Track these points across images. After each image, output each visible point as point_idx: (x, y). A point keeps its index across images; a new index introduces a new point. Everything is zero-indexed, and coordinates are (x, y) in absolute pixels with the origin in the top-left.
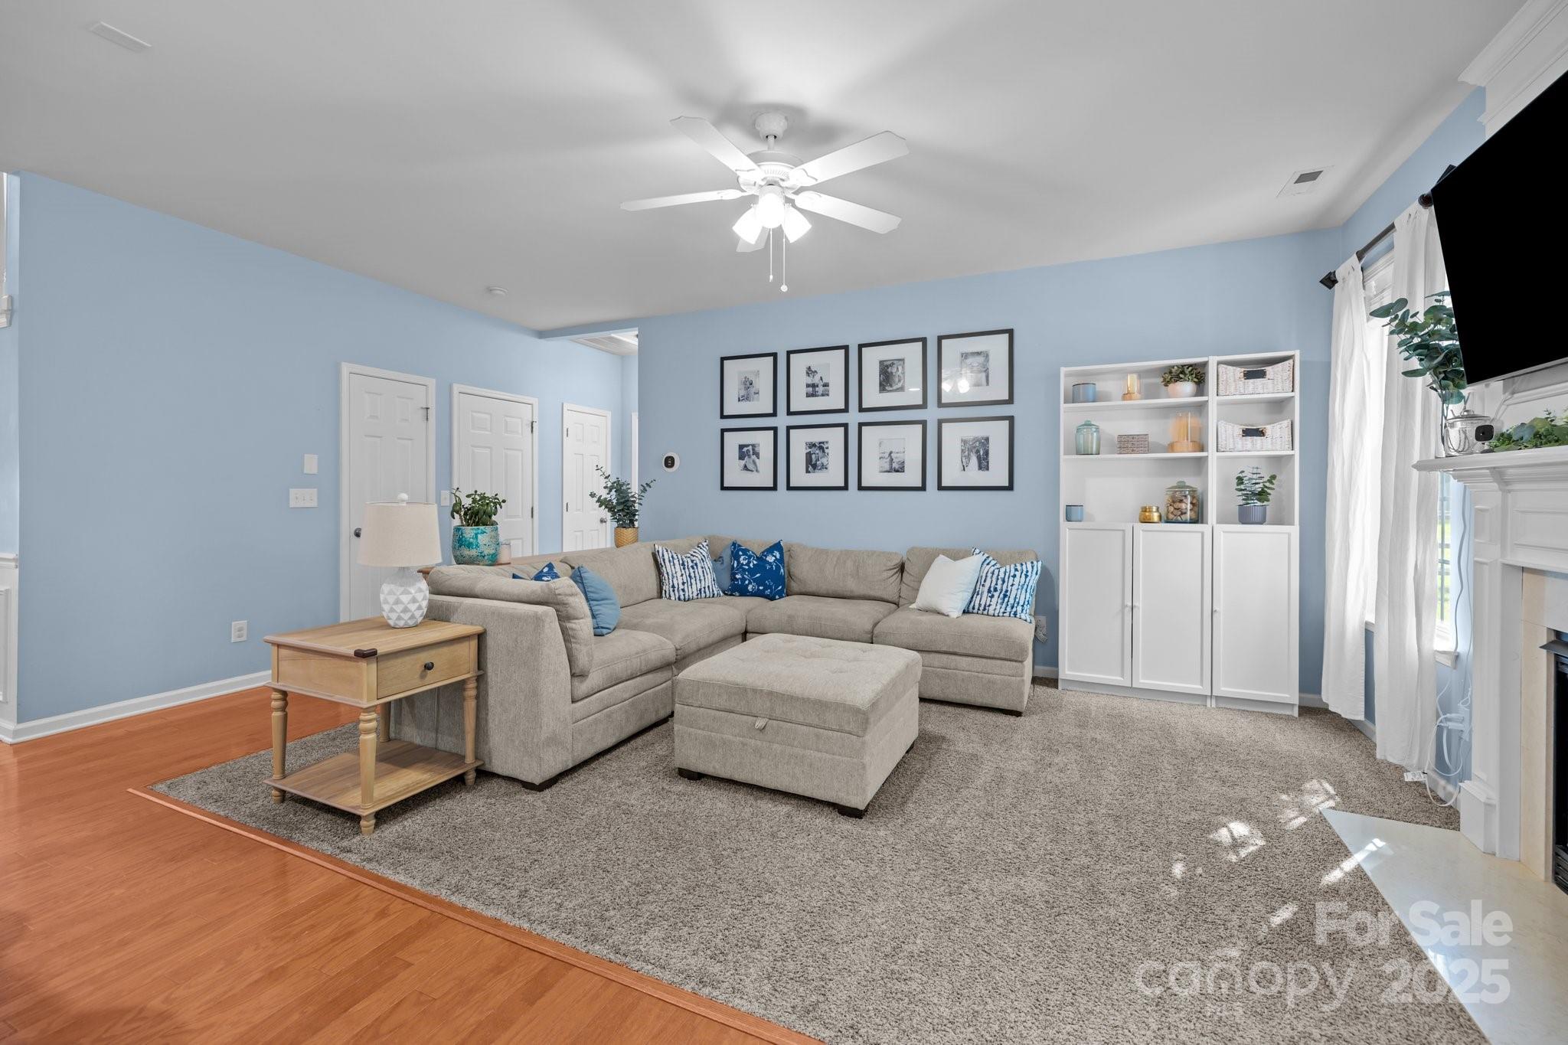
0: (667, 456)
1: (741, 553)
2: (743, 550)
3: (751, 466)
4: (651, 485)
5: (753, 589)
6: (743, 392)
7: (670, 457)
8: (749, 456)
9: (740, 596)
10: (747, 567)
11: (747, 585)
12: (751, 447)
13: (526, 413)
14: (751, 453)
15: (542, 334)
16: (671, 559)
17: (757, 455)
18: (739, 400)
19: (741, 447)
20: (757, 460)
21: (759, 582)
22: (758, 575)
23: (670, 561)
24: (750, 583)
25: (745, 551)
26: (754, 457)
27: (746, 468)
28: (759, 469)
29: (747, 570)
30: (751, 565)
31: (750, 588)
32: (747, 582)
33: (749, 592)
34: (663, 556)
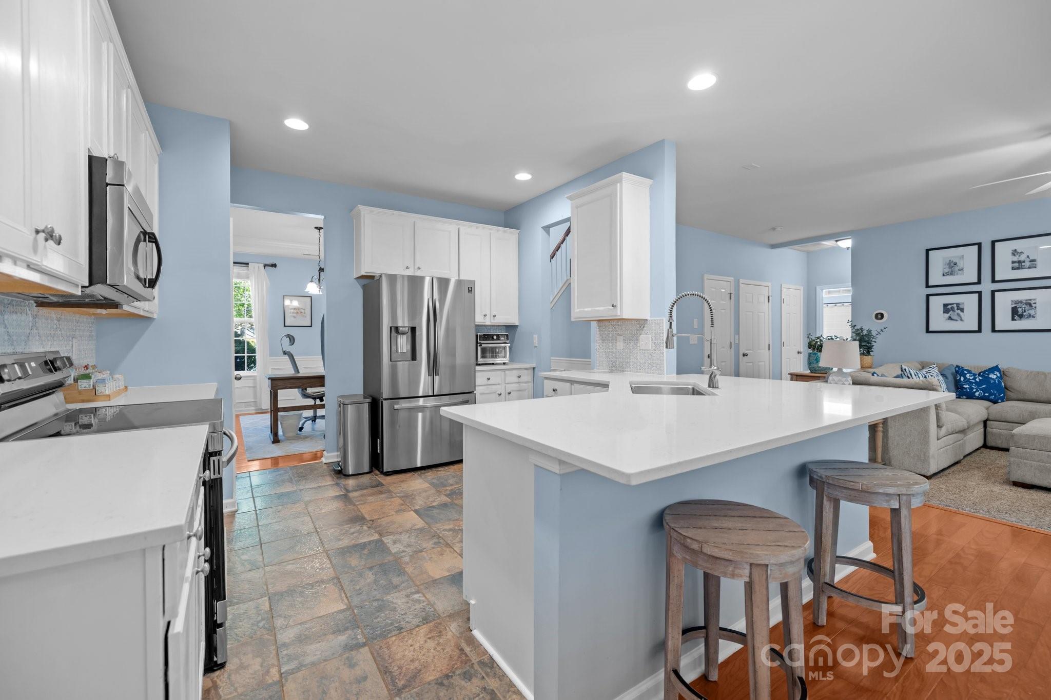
0: (875, 313)
1: (965, 372)
2: (967, 370)
3: (955, 317)
4: (884, 330)
5: (979, 395)
6: (947, 270)
7: (879, 313)
8: (954, 311)
9: (967, 399)
10: (973, 381)
11: (975, 392)
12: (955, 305)
13: (765, 292)
14: (956, 308)
15: (773, 246)
16: (916, 374)
17: (962, 310)
18: (944, 275)
19: (945, 305)
20: (961, 314)
21: (984, 390)
22: (984, 386)
23: (915, 375)
24: (977, 391)
25: (969, 372)
26: (959, 311)
27: (950, 318)
28: (963, 319)
29: (974, 383)
30: (977, 380)
31: (977, 394)
32: (974, 390)
33: (976, 396)
34: (910, 372)
